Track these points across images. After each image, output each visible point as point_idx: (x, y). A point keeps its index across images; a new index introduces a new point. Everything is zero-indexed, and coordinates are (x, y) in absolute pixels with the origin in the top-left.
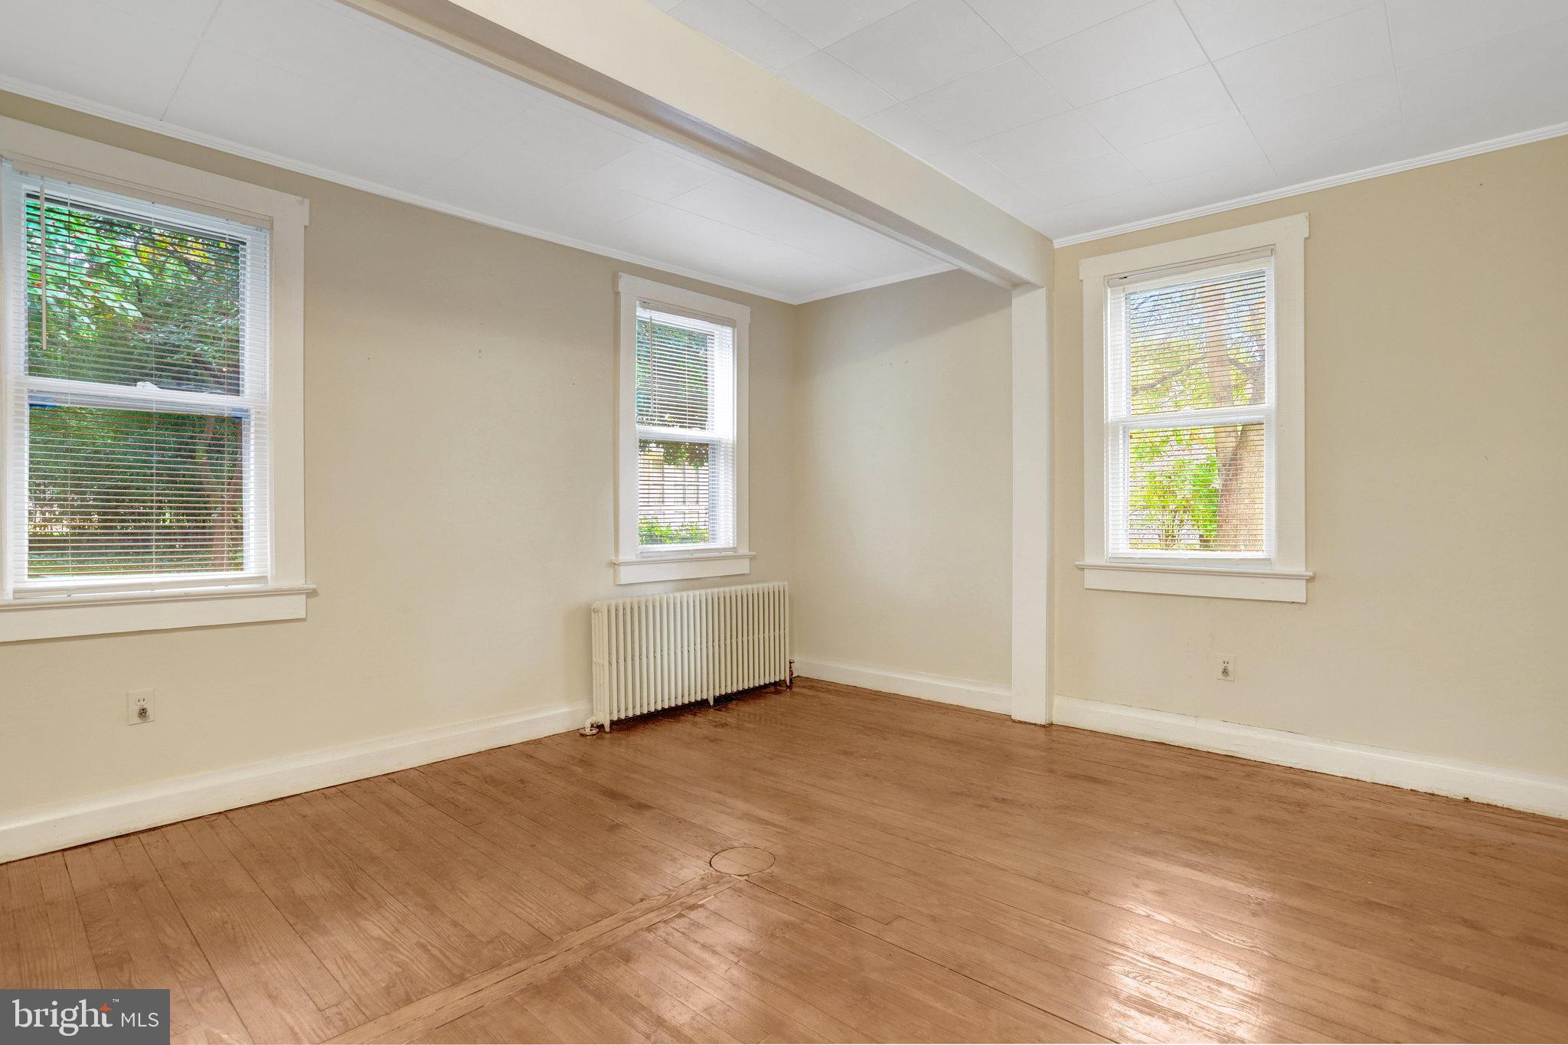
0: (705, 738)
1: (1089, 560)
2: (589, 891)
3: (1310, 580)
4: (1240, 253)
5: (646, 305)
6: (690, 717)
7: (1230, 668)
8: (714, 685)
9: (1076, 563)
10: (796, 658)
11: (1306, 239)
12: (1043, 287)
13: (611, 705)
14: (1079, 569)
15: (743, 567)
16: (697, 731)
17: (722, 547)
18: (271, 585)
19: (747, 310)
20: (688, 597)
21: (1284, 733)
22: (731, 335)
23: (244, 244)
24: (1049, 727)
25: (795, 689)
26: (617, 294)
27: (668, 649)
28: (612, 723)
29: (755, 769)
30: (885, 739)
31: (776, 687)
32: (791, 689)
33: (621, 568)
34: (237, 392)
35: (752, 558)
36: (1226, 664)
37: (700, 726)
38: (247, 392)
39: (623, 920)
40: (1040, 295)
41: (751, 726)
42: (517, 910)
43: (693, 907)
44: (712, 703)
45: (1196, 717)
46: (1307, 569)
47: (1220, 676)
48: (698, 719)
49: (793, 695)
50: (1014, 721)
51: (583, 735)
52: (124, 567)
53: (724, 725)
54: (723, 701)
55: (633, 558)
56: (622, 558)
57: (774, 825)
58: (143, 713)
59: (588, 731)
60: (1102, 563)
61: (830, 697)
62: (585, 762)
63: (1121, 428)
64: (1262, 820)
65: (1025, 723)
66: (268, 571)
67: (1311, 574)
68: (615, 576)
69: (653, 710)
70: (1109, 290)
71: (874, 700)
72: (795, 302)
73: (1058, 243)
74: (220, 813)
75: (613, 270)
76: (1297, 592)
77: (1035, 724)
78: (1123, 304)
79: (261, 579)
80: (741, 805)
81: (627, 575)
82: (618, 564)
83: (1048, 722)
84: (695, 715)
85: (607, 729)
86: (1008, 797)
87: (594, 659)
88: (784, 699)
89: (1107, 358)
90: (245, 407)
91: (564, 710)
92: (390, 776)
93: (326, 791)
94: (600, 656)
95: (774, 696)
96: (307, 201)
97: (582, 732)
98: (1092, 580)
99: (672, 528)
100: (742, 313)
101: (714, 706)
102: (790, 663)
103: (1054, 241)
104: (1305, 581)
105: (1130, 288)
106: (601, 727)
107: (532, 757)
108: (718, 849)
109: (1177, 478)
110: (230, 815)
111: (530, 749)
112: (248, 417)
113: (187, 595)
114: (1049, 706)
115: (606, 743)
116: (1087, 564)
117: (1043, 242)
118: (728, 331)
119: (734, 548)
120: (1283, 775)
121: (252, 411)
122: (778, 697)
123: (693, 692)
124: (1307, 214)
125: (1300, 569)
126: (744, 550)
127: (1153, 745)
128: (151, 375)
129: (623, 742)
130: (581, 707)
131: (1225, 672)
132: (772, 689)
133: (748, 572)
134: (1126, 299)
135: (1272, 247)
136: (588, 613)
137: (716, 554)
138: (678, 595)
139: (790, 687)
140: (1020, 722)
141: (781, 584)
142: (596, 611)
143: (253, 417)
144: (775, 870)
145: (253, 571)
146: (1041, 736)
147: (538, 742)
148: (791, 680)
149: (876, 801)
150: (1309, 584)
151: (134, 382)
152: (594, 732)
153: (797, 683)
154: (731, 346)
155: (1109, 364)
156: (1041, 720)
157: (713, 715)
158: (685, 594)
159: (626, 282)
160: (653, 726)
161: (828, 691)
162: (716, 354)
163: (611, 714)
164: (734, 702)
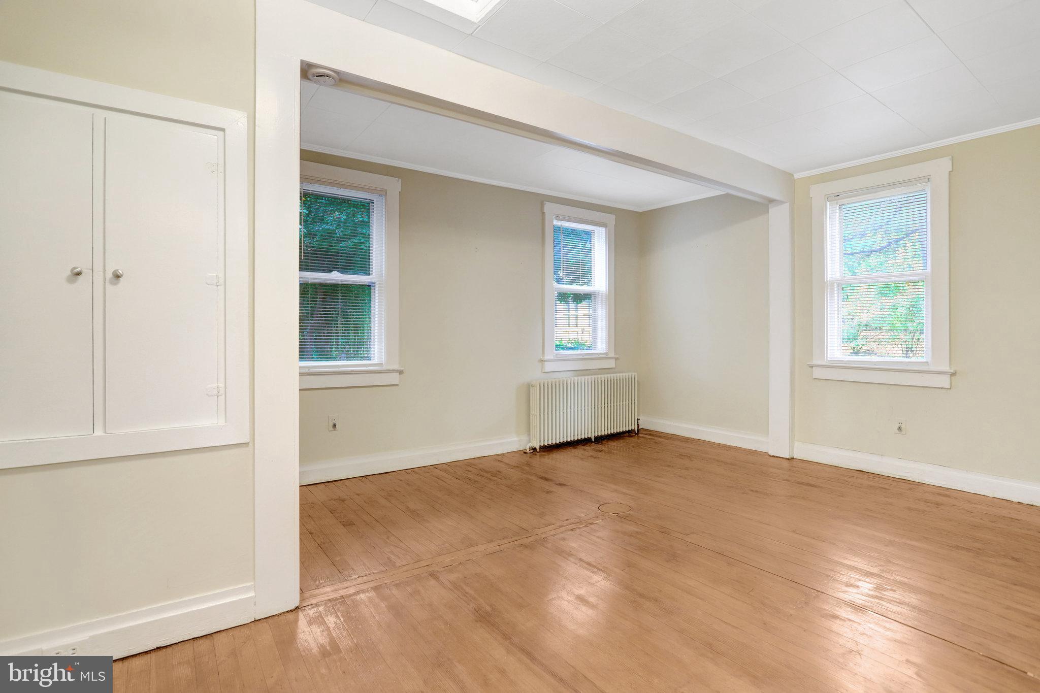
0: (592, 456)
1: (815, 362)
2: (542, 515)
3: (953, 374)
4: (910, 180)
5: (558, 218)
6: (582, 447)
7: (903, 426)
8: (595, 430)
9: (808, 363)
10: (641, 418)
11: (950, 172)
12: (787, 202)
13: (540, 438)
14: (810, 367)
15: (611, 364)
16: (587, 453)
17: (599, 352)
18: (384, 368)
19: (613, 217)
20: (581, 379)
21: (937, 466)
22: (604, 232)
23: (373, 203)
24: (792, 459)
25: (639, 435)
26: (543, 213)
27: (570, 408)
28: (541, 447)
29: (619, 471)
30: (692, 461)
31: (629, 434)
32: (638, 435)
33: (546, 363)
34: (369, 274)
35: (616, 359)
36: (900, 424)
37: (589, 450)
38: (374, 274)
39: (560, 526)
40: (786, 207)
41: (616, 452)
42: (510, 520)
43: (591, 524)
44: (593, 440)
45: (882, 455)
46: (950, 368)
47: (897, 431)
48: (586, 447)
49: (639, 437)
50: (770, 456)
51: (525, 453)
52: (321, 358)
53: (600, 451)
54: (600, 439)
55: (552, 358)
56: (546, 357)
57: (630, 495)
58: (335, 426)
59: (528, 451)
60: (824, 363)
61: (660, 439)
62: (528, 465)
63: (836, 284)
64: (909, 509)
65: (777, 457)
66: (383, 361)
67: (952, 371)
68: (542, 368)
69: (562, 441)
70: (828, 203)
71: (685, 442)
72: (640, 210)
73: (796, 176)
74: (363, 476)
75: (541, 200)
76: (944, 382)
77: (782, 458)
78: (838, 211)
79: (381, 364)
80: (613, 486)
81: (549, 367)
82: (544, 361)
83: (791, 457)
84: (584, 446)
85: (538, 450)
86: (758, 490)
87: (531, 412)
88: (634, 440)
89: (826, 243)
90: (373, 281)
91: (515, 439)
92: (434, 466)
93: (406, 471)
94: (535, 411)
95: (628, 438)
96: (400, 180)
97: (525, 451)
98: (818, 373)
99: (563, 342)
100: (611, 219)
101: (594, 442)
102: (638, 420)
103: (794, 175)
104: (949, 376)
105: (841, 202)
106: (534, 449)
107: (502, 461)
108: (602, 503)
109: (914, 309)
110: (367, 477)
111: (499, 458)
112: (375, 286)
113: (352, 371)
114: (792, 447)
115: (538, 457)
116: (815, 364)
117: (787, 178)
118: (603, 230)
119: (606, 353)
120: (935, 490)
121: (377, 283)
122: (631, 439)
123: (583, 433)
124: (951, 157)
125: (946, 368)
126: (612, 355)
127: (856, 472)
128: (339, 268)
129: (547, 457)
130: (524, 438)
131: (900, 429)
132: (627, 434)
133: (614, 367)
134: (840, 208)
135: (929, 177)
136: (529, 386)
137: (597, 356)
138: (576, 378)
139: (637, 434)
140: (774, 456)
141: (633, 374)
142: (533, 386)
143: (377, 286)
144: (631, 512)
145: (377, 360)
146: (786, 464)
147: (503, 455)
148: (638, 430)
149: (685, 488)
150: (952, 377)
151: (331, 271)
152: (531, 451)
153: (641, 431)
154: (604, 238)
155: (828, 246)
156: (786, 455)
157: (594, 446)
158: (579, 378)
159: (549, 207)
160: (562, 450)
161: (660, 437)
162: (596, 243)
163: (540, 442)
164: (606, 440)
